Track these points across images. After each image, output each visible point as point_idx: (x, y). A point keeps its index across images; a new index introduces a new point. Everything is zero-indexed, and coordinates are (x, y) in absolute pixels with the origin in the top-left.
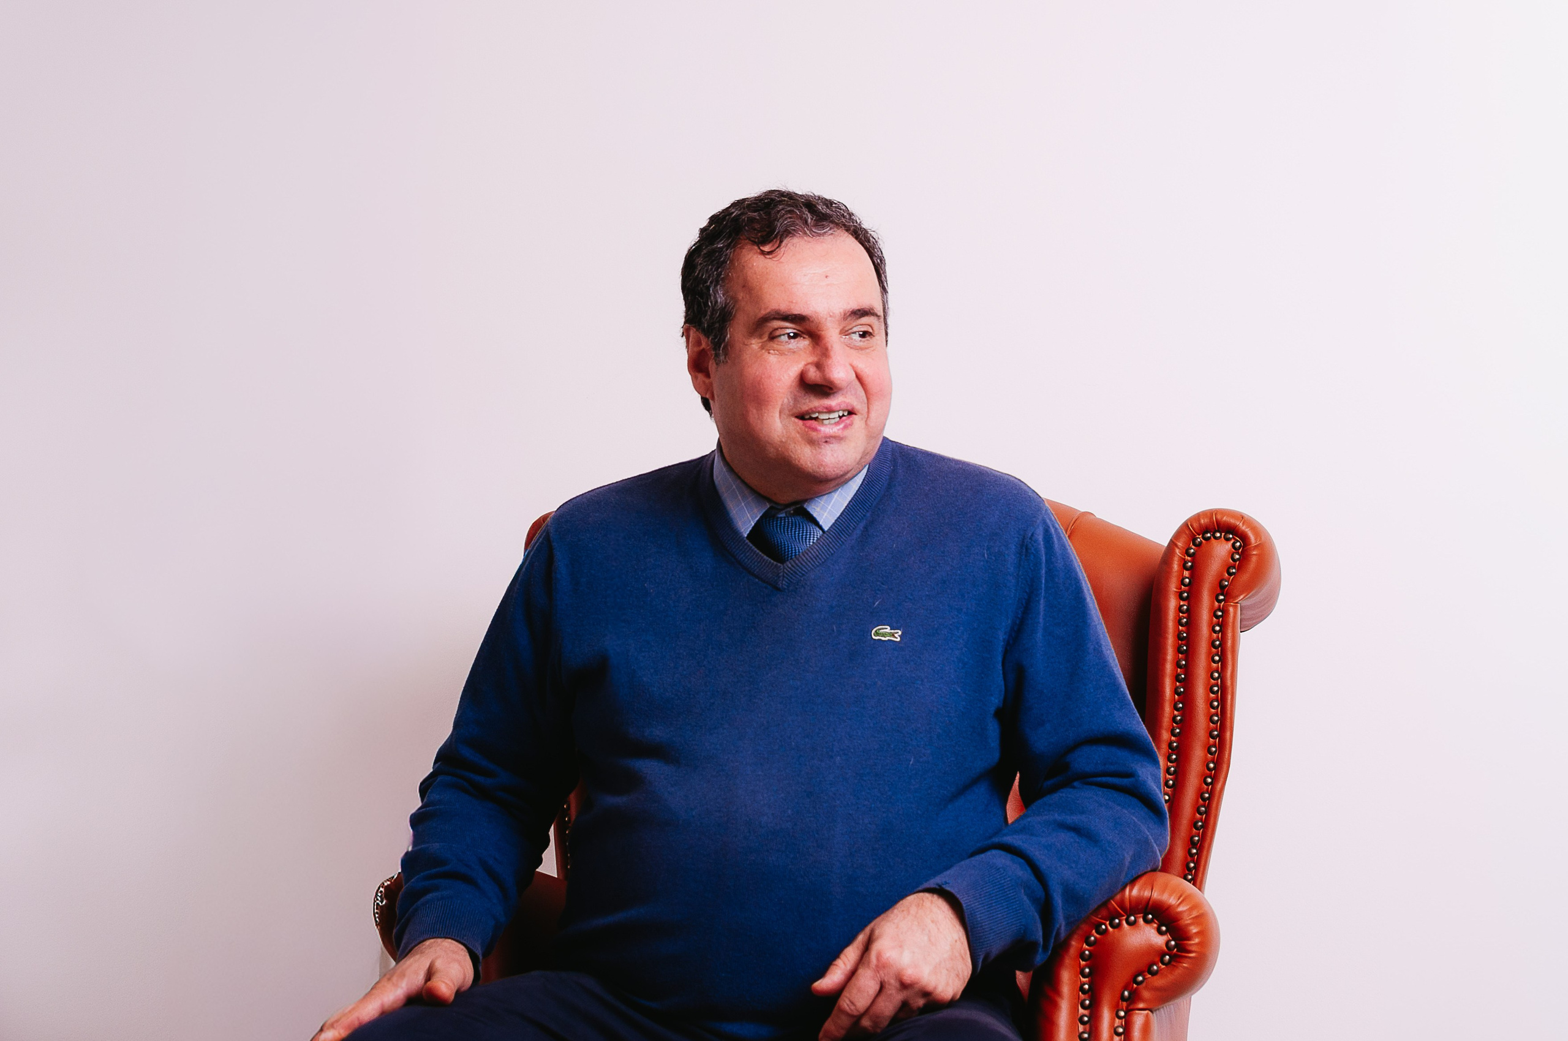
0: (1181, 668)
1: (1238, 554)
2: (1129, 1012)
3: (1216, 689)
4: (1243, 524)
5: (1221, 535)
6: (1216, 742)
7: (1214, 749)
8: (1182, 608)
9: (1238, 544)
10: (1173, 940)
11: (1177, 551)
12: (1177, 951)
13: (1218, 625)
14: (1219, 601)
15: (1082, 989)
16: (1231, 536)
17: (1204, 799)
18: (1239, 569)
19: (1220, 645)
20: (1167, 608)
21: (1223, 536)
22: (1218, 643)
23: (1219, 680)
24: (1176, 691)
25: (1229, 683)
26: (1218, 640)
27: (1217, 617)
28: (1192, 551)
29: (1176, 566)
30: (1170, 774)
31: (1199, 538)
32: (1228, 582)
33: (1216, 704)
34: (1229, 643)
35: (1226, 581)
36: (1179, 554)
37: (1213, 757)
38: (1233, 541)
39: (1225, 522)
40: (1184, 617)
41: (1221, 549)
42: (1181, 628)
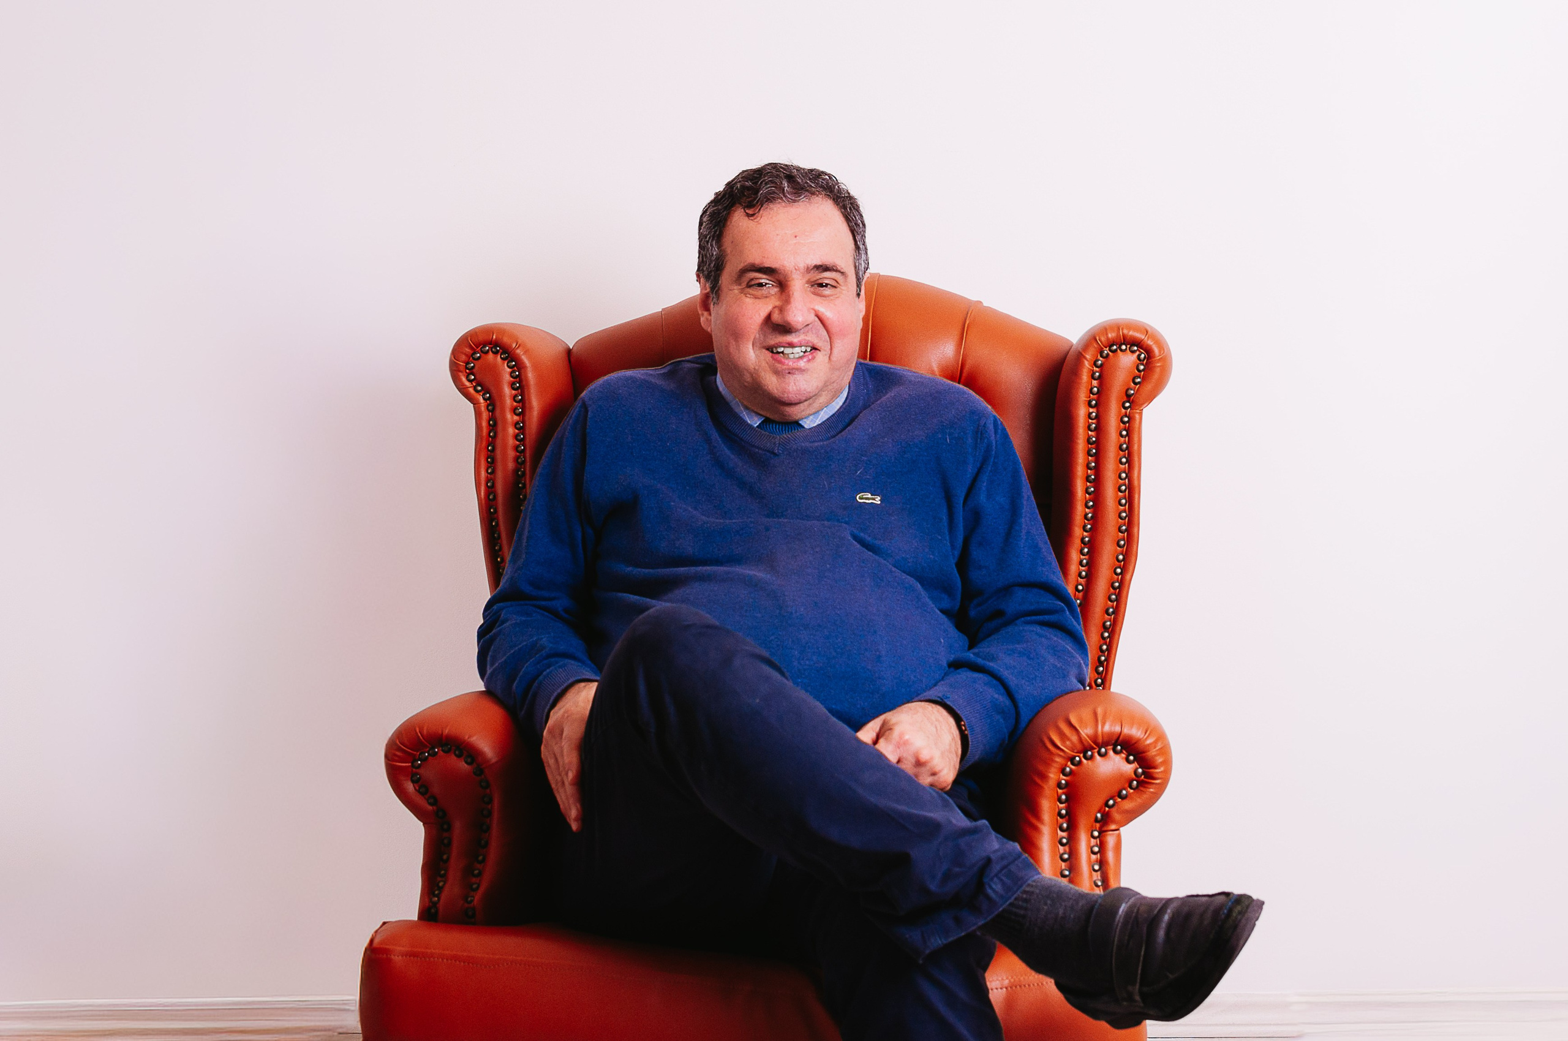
0: (1091, 469)
1: (1143, 364)
2: (1102, 832)
3: (1123, 488)
4: (1148, 338)
5: (1126, 347)
6: (1124, 536)
7: (1123, 543)
8: (1091, 415)
9: (1143, 356)
10: (1140, 768)
11: (1086, 363)
12: (1144, 777)
13: (1125, 430)
14: (1126, 408)
15: (1060, 814)
16: (1136, 348)
17: (1114, 588)
18: (1144, 378)
19: (1127, 448)
20: (1078, 415)
21: (1128, 348)
22: (1125, 446)
23: (1127, 480)
24: (1087, 492)
25: (1136, 483)
26: (1125, 443)
27: (1124, 423)
28: (1100, 362)
29: (1085, 377)
30: (1082, 566)
31: (1106, 351)
32: (1134, 391)
33: (1123, 501)
34: (1136, 447)
35: (1131, 390)
36: (1088, 366)
37: (1122, 549)
38: (1138, 353)
39: (1131, 336)
40: (1093, 423)
41: (1127, 360)
42: (1090, 433)
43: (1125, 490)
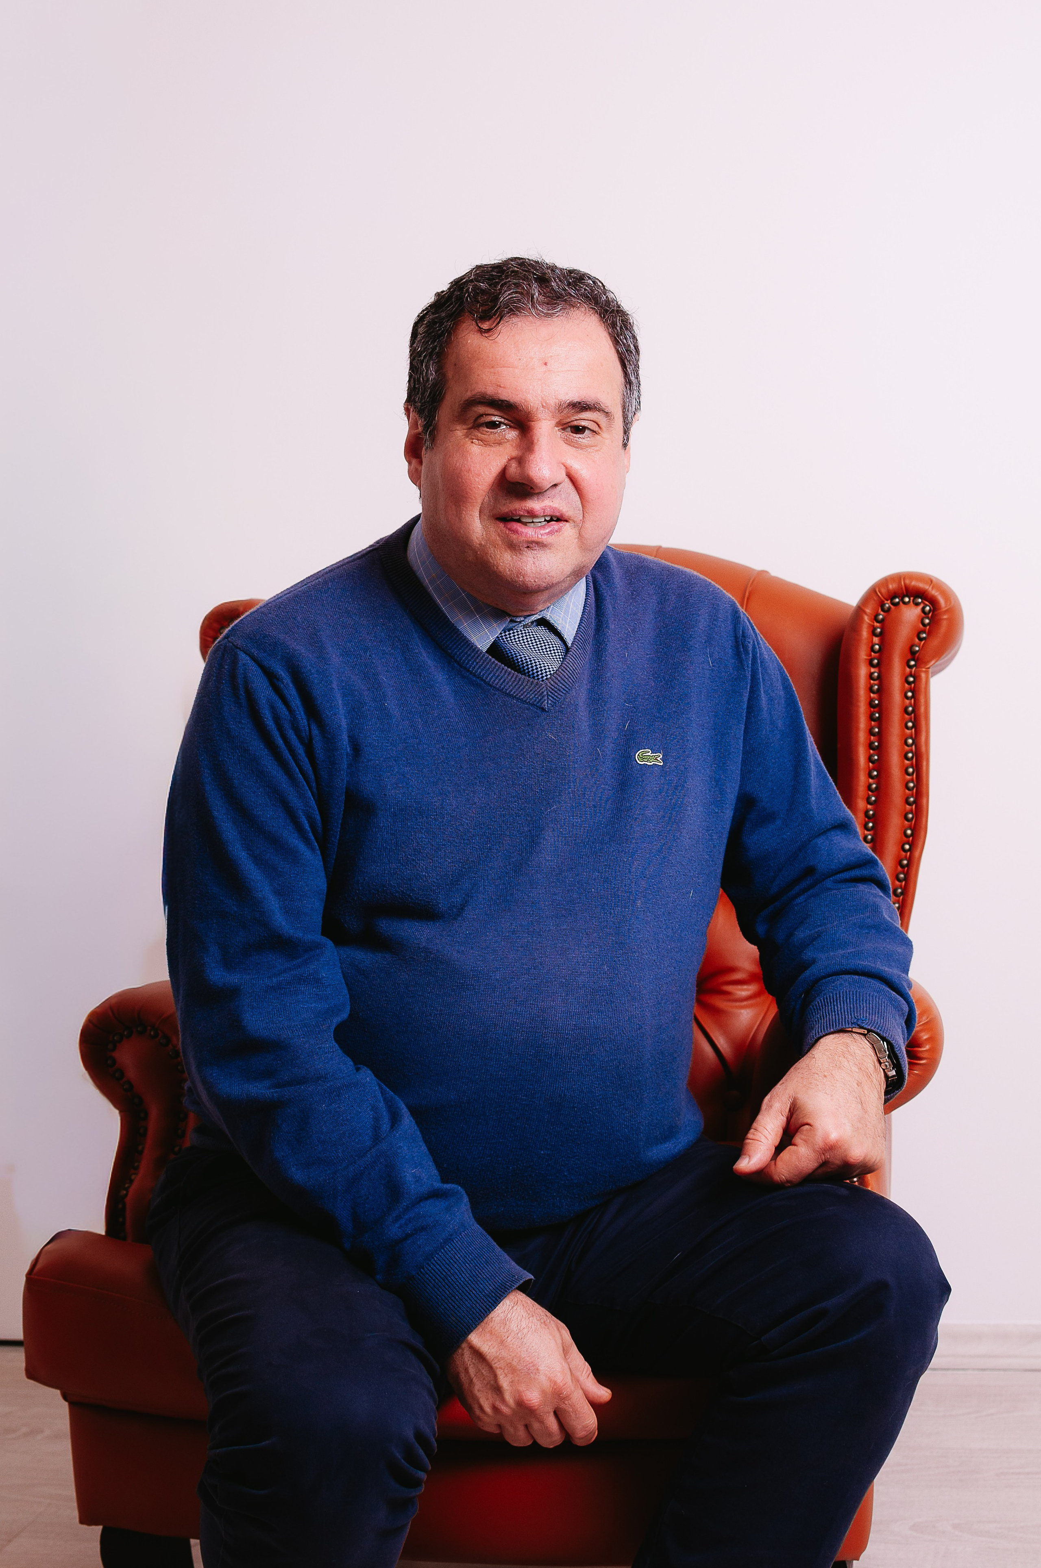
0: (874, 735)
1: (928, 618)
3: (910, 755)
4: (933, 588)
5: (910, 599)
6: (912, 808)
7: (910, 816)
8: (873, 676)
9: (928, 608)
11: (866, 618)
13: (910, 691)
14: (910, 667)
16: (920, 600)
17: (902, 866)
18: (929, 633)
19: (913, 711)
20: (858, 677)
21: (911, 601)
22: (910, 709)
23: (914, 746)
24: (870, 759)
25: (923, 749)
26: (910, 705)
27: (909, 683)
28: (881, 617)
29: (865, 633)
31: (888, 604)
32: (919, 647)
33: (911, 770)
34: (922, 709)
35: (917, 646)
36: (868, 621)
37: (909, 823)
38: (922, 605)
39: (914, 586)
40: (875, 685)
41: (911, 614)
42: (872, 695)
43: (913, 757)
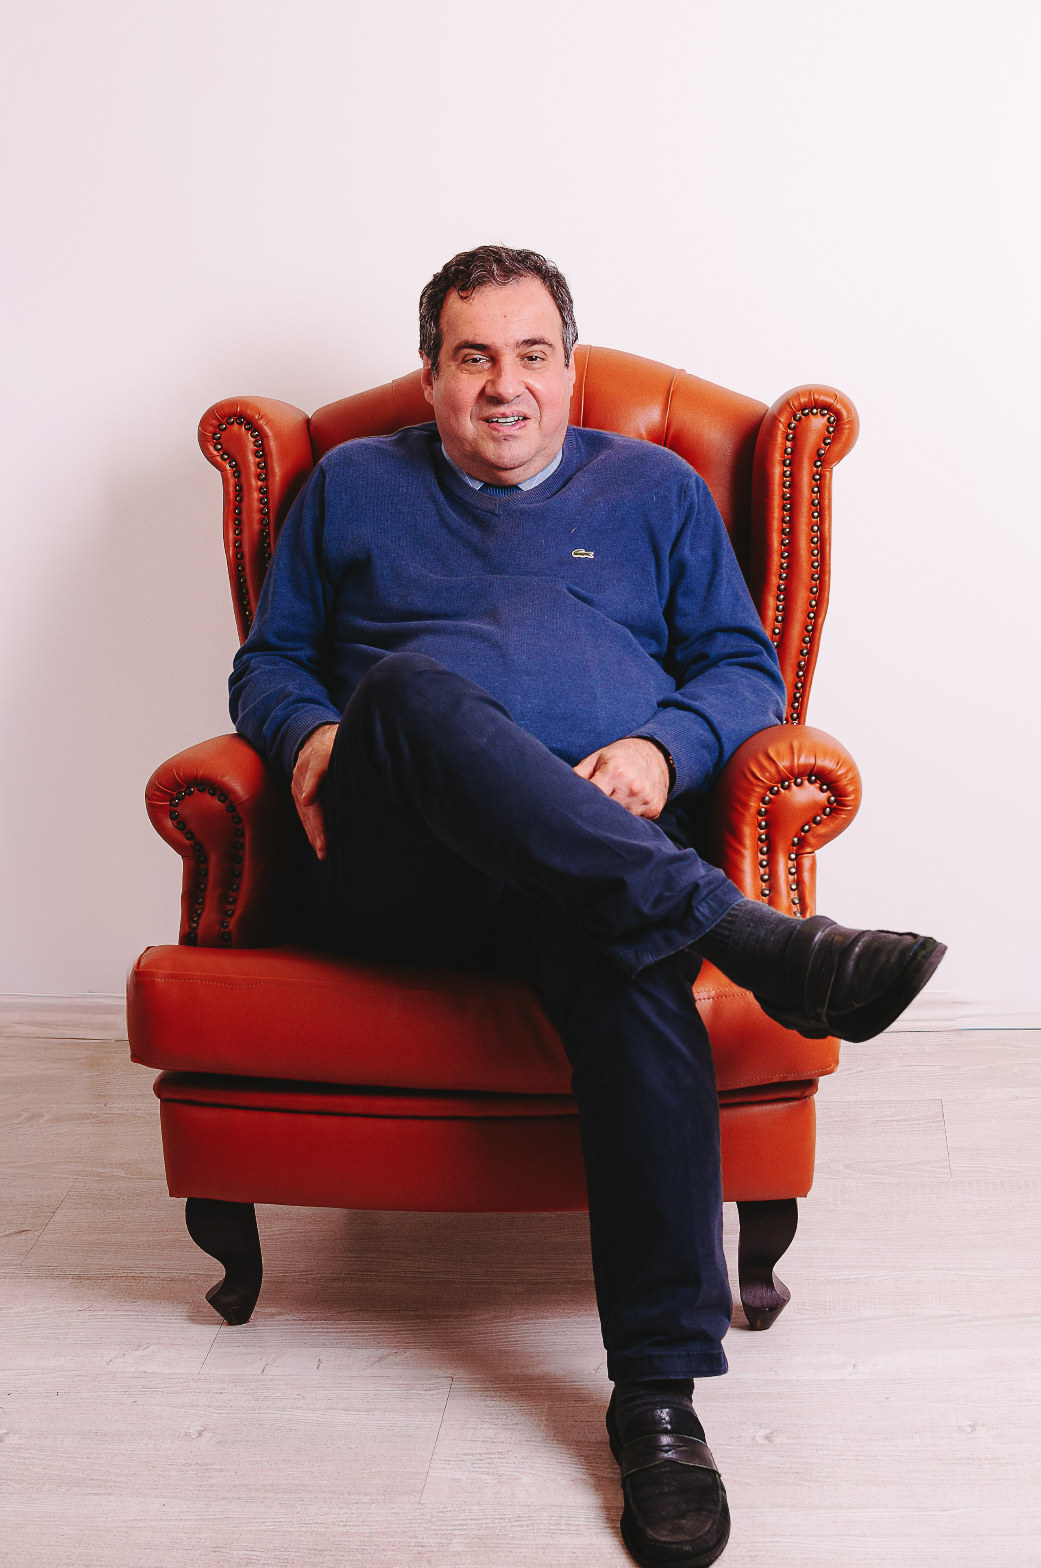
0: (786, 523)
1: (832, 426)
2: (798, 855)
3: (816, 539)
4: (837, 402)
5: (817, 410)
6: (816, 583)
7: (815, 589)
8: (786, 474)
9: (832, 419)
10: (832, 796)
11: (781, 426)
12: (836, 805)
13: (817, 487)
14: (817, 467)
15: (760, 839)
16: (826, 412)
17: (808, 631)
18: (833, 440)
19: (819, 503)
20: (773, 473)
21: (818, 412)
22: (816, 501)
23: (818, 532)
24: (782, 543)
25: (827, 535)
26: (817, 499)
27: (816, 480)
28: (793, 425)
29: (780, 439)
30: (779, 611)
31: (799, 414)
32: (824, 451)
33: (816, 552)
34: (827, 502)
35: (822, 450)
36: (782, 428)
37: (814, 595)
38: (828, 416)
39: (822, 401)
40: (787, 481)
41: (818, 423)
42: (785, 490)
43: (817, 541)
